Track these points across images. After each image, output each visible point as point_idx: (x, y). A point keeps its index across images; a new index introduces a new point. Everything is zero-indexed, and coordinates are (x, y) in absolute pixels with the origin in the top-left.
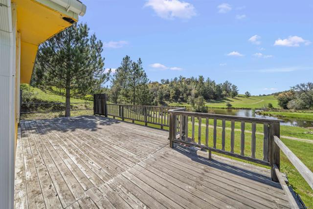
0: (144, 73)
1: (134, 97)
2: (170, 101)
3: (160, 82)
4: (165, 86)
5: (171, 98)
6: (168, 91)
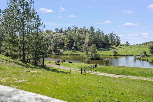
4: (59, 34)
5: (65, 47)
6: (62, 40)
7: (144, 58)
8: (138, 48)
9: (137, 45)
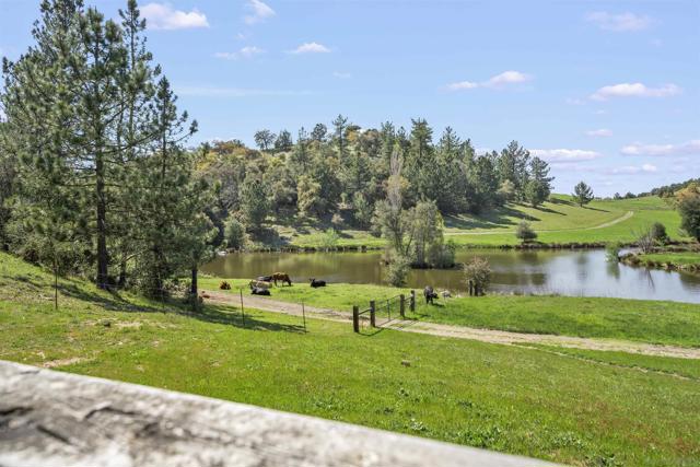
0: (156, 80)
1: (102, 211)
2: (298, 225)
3: (252, 145)
4: (271, 159)
5: (302, 214)
6: (287, 184)
7: (654, 257)
8: (631, 214)
9: (630, 196)
